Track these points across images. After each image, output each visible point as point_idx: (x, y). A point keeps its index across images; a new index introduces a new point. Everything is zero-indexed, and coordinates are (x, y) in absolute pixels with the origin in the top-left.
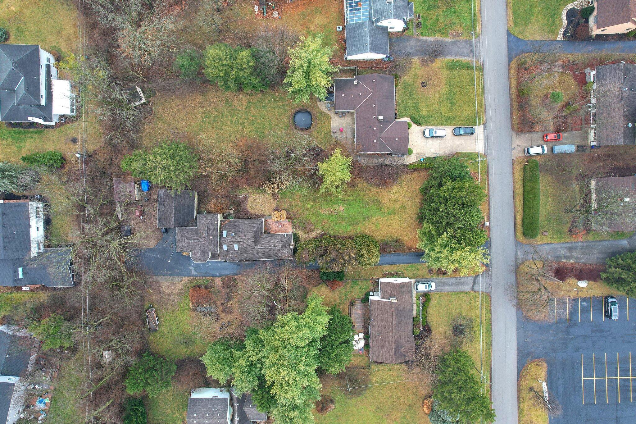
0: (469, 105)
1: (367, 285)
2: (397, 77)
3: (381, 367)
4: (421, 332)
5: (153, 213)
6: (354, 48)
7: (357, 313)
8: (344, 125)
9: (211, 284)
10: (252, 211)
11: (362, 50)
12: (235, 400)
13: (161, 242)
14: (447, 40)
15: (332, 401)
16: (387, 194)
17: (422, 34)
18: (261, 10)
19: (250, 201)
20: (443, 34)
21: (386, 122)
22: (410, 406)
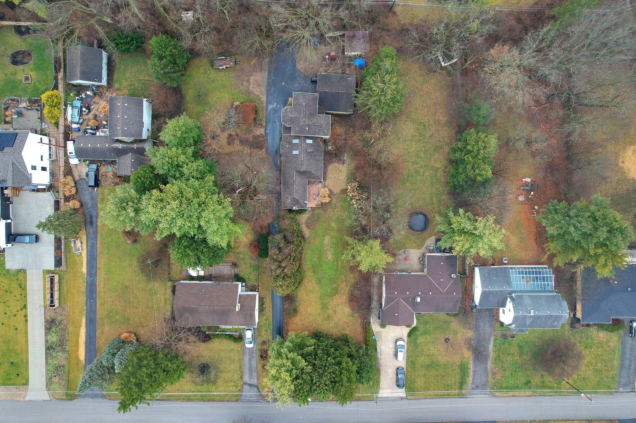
0: (425, 383)
1: (252, 279)
2: (456, 315)
3: (169, 291)
4: (204, 332)
5: (331, 69)
6: (487, 275)
7: (224, 269)
8: (412, 262)
9: (258, 124)
10: (330, 167)
11: (484, 283)
12: (141, 145)
13: (302, 75)
14: (488, 364)
15: (135, 241)
16: (342, 303)
17: (495, 340)
18: (526, 184)
19: (340, 166)
20: (495, 359)
21: (414, 304)
22: (128, 319)
